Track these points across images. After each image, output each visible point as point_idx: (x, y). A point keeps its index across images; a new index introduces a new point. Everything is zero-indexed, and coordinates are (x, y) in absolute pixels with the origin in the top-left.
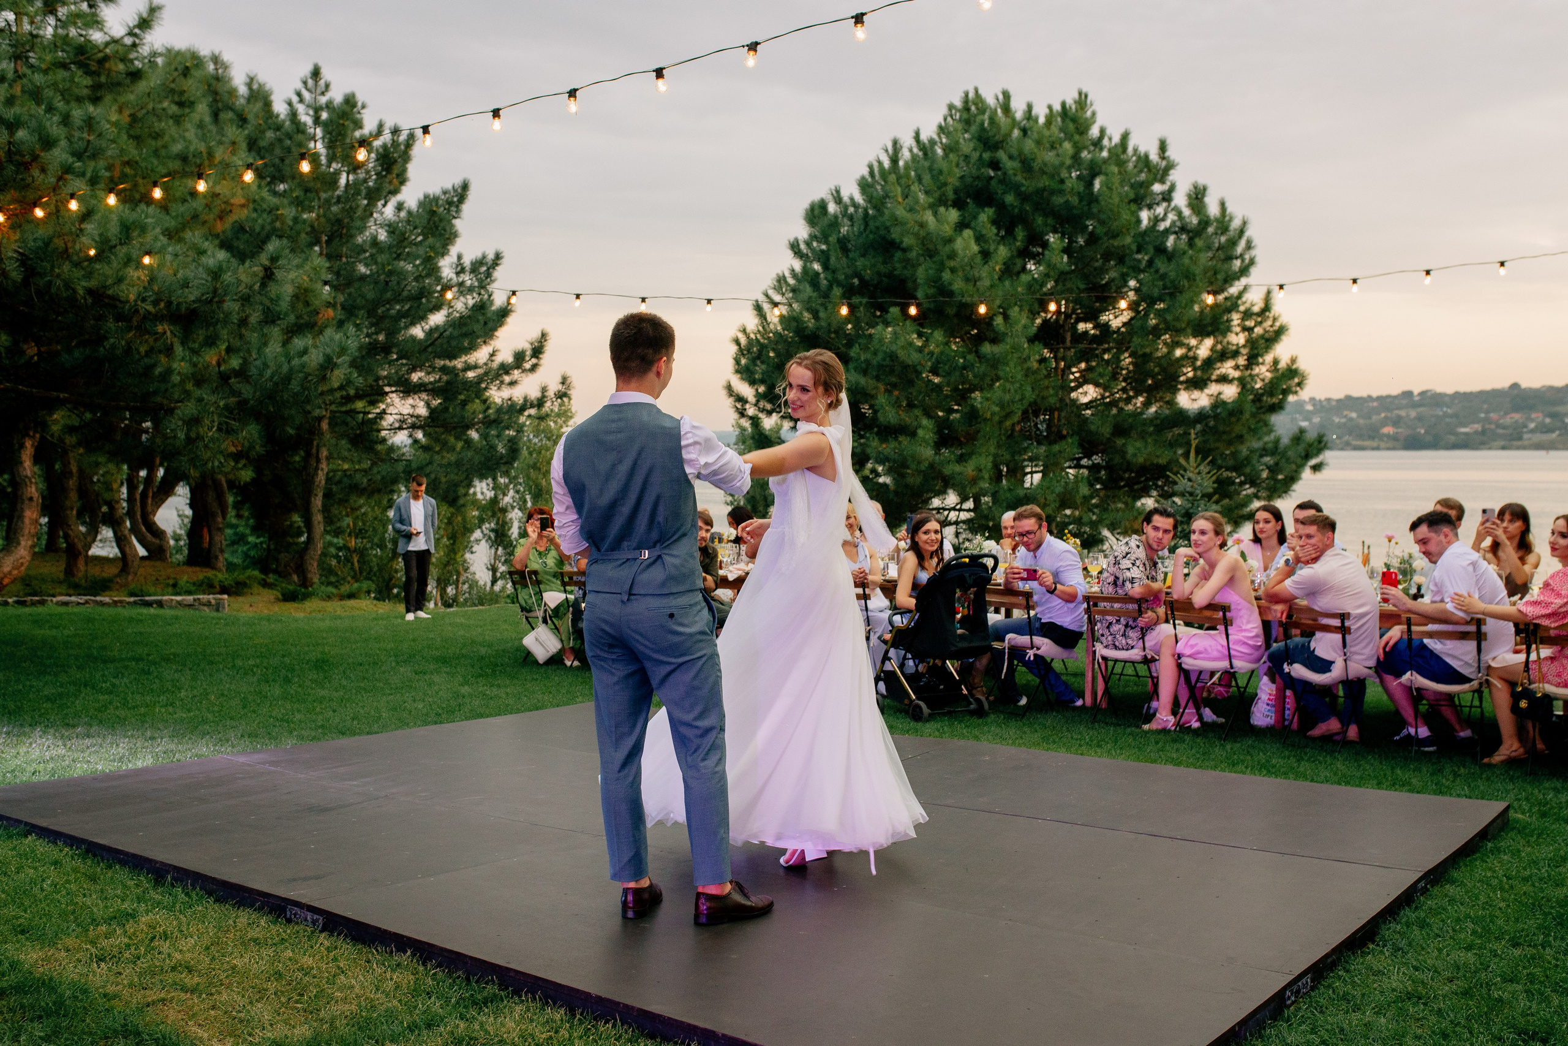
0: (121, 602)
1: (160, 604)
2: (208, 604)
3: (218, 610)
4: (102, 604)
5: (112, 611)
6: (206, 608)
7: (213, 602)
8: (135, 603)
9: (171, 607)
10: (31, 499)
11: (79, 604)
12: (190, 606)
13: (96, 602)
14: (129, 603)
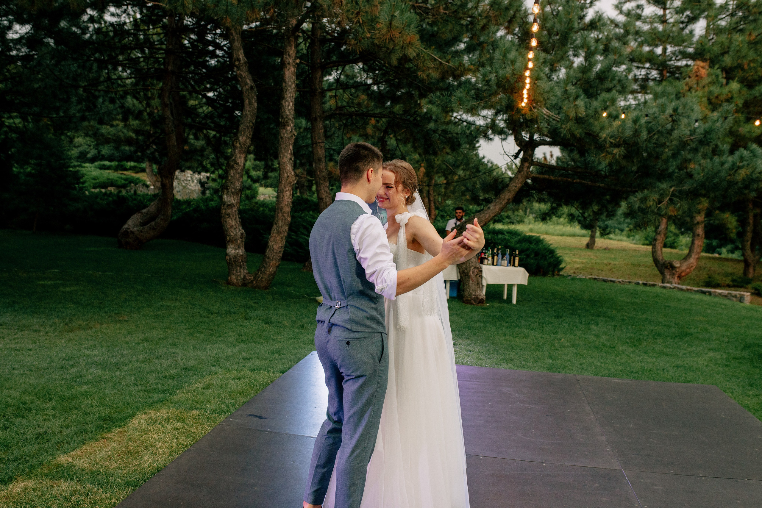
0: (691, 289)
1: (710, 293)
2: (735, 296)
3: (740, 301)
4: (681, 290)
5: (687, 295)
6: (734, 299)
7: (738, 296)
8: (697, 291)
9: (715, 296)
10: (698, 235)
11: (671, 288)
12: (725, 296)
13: (678, 288)
14: (695, 291)
